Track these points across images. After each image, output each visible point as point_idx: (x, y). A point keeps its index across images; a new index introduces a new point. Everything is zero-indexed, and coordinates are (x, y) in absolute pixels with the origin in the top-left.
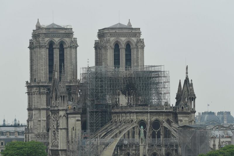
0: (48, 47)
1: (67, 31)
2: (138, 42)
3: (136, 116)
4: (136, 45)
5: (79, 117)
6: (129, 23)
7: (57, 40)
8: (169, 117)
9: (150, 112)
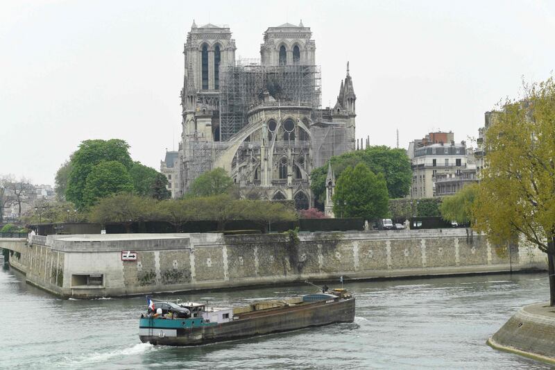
0: (201, 50)
1: (223, 32)
2: (307, 43)
3: (266, 114)
4: (305, 47)
5: (209, 121)
6: (301, 23)
7: (211, 42)
8: (306, 116)
9: (281, 109)
